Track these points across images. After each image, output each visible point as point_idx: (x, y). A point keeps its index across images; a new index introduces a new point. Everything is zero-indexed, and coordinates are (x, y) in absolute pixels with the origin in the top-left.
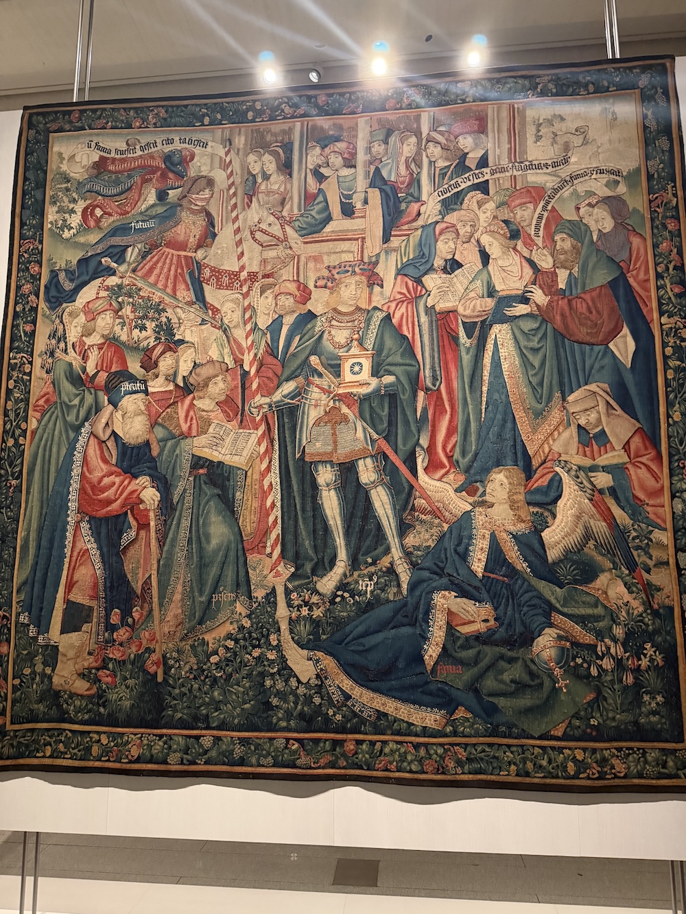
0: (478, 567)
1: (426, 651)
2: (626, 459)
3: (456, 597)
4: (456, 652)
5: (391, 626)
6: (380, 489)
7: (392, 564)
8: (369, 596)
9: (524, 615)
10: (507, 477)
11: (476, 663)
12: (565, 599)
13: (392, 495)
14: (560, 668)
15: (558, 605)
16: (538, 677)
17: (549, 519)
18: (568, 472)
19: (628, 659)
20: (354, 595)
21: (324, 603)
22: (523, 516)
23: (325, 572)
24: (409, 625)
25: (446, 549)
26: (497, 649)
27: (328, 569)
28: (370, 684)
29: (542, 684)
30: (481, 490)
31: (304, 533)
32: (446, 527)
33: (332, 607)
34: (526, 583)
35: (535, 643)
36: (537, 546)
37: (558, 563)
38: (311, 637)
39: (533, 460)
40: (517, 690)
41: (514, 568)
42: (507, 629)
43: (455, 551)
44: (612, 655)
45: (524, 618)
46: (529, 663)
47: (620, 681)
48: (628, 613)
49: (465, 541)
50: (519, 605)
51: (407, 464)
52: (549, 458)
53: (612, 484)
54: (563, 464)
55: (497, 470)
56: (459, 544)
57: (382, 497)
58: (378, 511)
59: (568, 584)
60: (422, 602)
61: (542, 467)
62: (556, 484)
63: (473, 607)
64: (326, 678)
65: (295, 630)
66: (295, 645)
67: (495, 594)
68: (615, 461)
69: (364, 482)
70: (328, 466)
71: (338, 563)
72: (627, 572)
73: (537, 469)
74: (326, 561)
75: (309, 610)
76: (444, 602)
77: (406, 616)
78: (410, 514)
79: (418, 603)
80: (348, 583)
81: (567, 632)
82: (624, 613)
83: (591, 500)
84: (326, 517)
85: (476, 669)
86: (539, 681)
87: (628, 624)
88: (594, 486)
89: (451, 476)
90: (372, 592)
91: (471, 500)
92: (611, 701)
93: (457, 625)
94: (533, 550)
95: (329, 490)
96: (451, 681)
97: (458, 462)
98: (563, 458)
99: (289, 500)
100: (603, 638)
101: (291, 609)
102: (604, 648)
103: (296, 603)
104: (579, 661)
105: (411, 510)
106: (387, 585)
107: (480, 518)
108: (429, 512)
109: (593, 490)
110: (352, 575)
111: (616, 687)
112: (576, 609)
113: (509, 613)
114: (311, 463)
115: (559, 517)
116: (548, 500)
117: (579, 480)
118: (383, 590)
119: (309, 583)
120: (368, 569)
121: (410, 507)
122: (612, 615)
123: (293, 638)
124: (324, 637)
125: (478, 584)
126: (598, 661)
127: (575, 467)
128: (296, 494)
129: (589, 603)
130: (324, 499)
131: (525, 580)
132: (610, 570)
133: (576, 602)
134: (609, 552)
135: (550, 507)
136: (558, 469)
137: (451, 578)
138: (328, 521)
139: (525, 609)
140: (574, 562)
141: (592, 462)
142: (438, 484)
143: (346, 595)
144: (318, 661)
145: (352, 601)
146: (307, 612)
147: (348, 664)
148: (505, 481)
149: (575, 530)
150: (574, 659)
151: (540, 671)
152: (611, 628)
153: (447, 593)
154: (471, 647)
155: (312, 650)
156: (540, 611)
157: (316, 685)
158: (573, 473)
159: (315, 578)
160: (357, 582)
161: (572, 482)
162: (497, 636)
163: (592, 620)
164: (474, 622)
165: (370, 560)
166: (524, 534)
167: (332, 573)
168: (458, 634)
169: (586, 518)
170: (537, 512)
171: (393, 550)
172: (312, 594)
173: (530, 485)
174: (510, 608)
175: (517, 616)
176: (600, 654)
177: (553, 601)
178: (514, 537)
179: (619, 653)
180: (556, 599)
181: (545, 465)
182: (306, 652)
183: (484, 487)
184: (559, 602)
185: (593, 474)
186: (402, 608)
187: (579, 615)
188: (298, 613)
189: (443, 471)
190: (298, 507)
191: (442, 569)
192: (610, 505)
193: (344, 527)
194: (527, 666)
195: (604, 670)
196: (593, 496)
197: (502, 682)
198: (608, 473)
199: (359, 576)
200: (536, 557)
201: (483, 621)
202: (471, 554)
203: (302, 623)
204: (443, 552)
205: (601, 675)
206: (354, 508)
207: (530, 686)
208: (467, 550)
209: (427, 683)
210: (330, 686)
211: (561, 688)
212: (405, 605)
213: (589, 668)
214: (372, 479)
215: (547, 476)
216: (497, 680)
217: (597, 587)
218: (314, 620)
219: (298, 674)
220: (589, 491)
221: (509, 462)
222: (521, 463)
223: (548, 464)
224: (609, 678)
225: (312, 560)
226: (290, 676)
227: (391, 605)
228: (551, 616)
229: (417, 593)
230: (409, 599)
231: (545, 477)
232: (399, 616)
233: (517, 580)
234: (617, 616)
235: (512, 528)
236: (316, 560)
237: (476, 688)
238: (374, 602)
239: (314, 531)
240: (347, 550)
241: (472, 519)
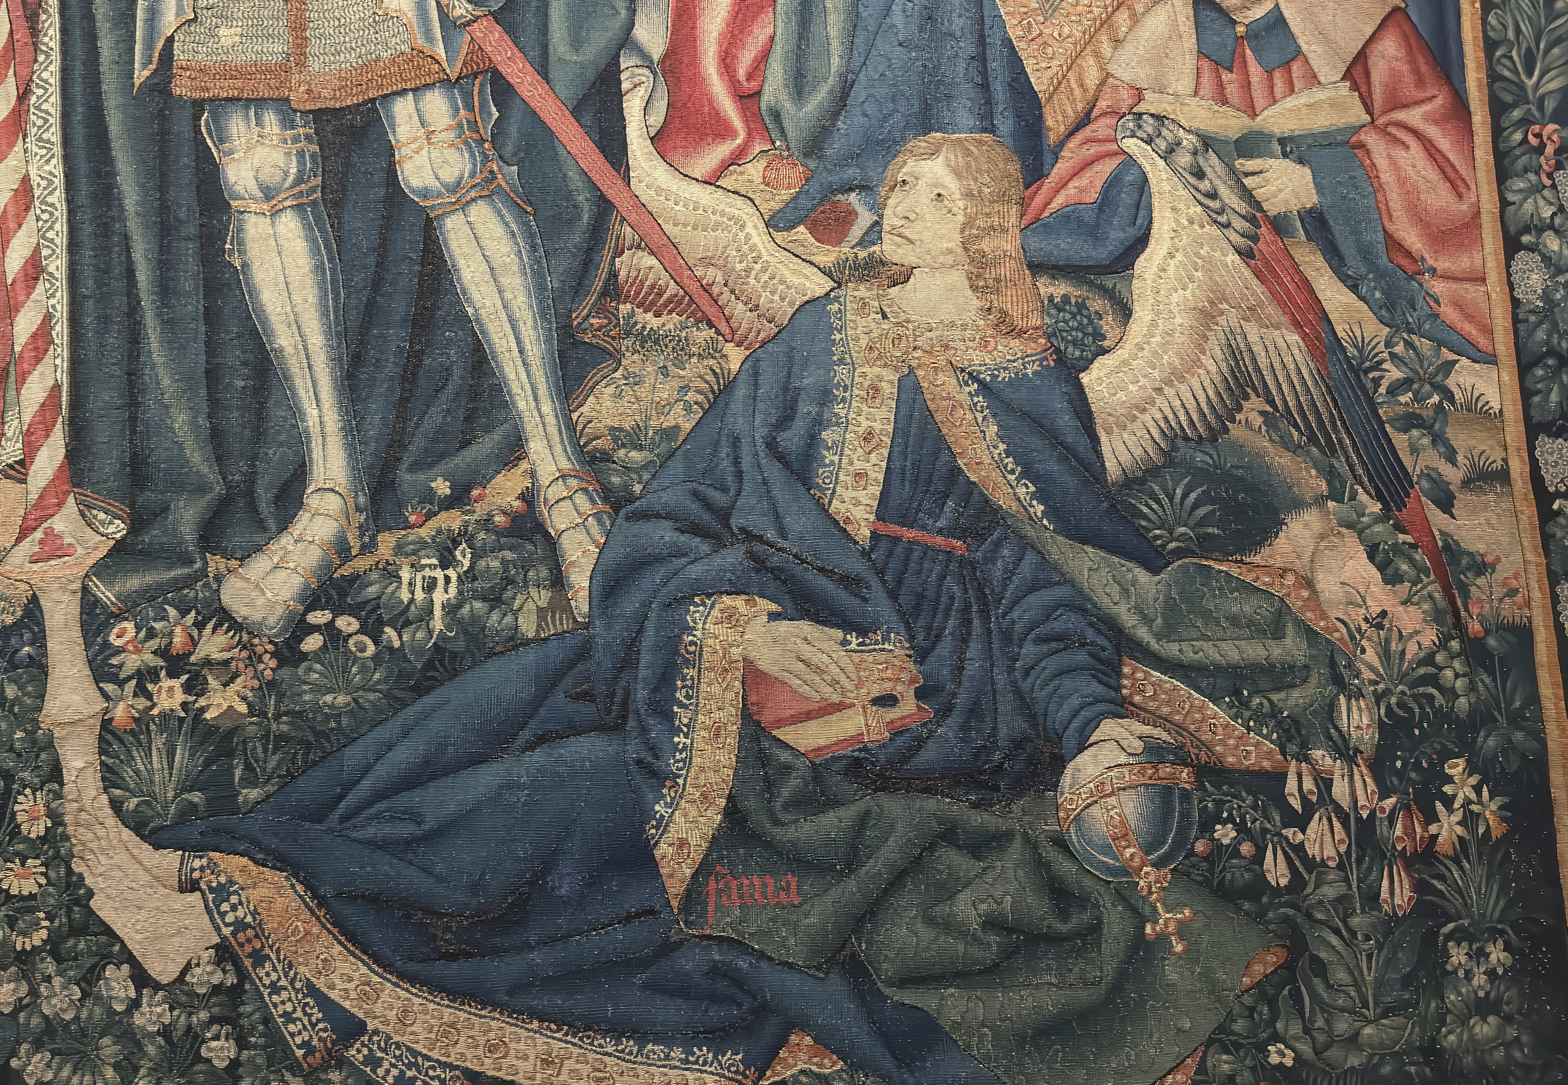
0: (857, 503)
1: (663, 825)
2: (1357, 114)
3: (773, 617)
4: (777, 822)
5: (525, 735)
6: (481, 212)
7: (529, 497)
8: (438, 623)
9: (1027, 674)
10: (957, 173)
11: (852, 863)
12: (1171, 608)
13: (530, 236)
14: (1158, 864)
15: (1143, 634)
16: (1083, 901)
17: (1108, 324)
18: (1168, 155)
19: (1391, 820)
20: (381, 623)
21: (254, 659)
22: (1015, 312)
23: (259, 538)
24: (600, 728)
25: (735, 442)
26: (931, 804)
27: (271, 524)
28: (440, 969)
29: (1096, 928)
30: (865, 218)
31: (166, 382)
32: (735, 357)
33: (286, 673)
34: (1030, 557)
35: (1066, 780)
36: (1066, 421)
37: (1142, 481)
38: (196, 797)
39: (1047, 111)
40: (1009, 953)
41: (987, 501)
42: (965, 728)
43: (771, 445)
44: (1338, 808)
45: (1026, 685)
46: (1050, 853)
47: (1372, 898)
48: (1385, 654)
49: (806, 408)
50: (1007, 637)
51: (588, 118)
52: (1102, 104)
53: (1310, 198)
54: (1149, 124)
55: (921, 143)
56: (785, 420)
57: (491, 247)
58: (476, 296)
59: (1179, 553)
60: (649, 638)
61: (1079, 137)
62: (1126, 198)
63: (840, 654)
64: (259, 958)
65: (128, 774)
66: (127, 833)
67: (921, 597)
68: (1323, 121)
69: (416, 182)
70: (270, 118)
71: (313, 501)
72: (1376, 507)
73: (1061, 145)
74: (264, 495)
75: (188, 688)
76: (732, 636)
77: (587, 696)
78: (600, 309)
79: (632, 645)
80: (354, 579)
81: (1180, 728)
82: (1371, 656)
83: (1246, 254)
84: (265, 322)
85: (851, 885)
86: (1086, 917)
87: (1387, 692)
88: (1258, 205)
89: (755, 170)
90: (451, 609)
91: (827, 256)
92: (1341, 975)
93: (780, 723)
94: (1053, 437)
95: (275, 213)
96: (763, 934)
97: (776, 116)
98: (1151, 104)
99: (104, 250)
100: (1304, 745)
101: (109, 688)
102: (1308, 784)
103: (132, 662)
104: (1225, 834)
105: (604, 294)
106: (511, 581)
107: (861, 322)
108: (674, 304)
109: (1252, 220)
110: (368, 548)
111: (1355, 921)
112: (1207, 646)
113: (972, 668)
114: (198, 106)
115: (1142, 313)
116: (1102, 254)
117: (1205, 185)
118: (495, 599)
119: (190, 581)
120: (433, 523)
121: (598, 284)
122: (1333, 664)
123: (116, 806)
124: (254, 794)
125: (856, 566)
126: (1288, 832)
127: (1189, 140)
128: (134, 226)
129: (1250, 624)
130: (254, 250)
131: (1025, 545)
132: (1320, 501)
133: (1208, 616)
134: (1312, 439)
135: (1109, 281)
136: (1132, 145)
137: (759, 548)
138: (270, 334)
139: (1029, 650)
140: (1200, 476)
141: (1246, 120)
142: (705, 195)
143: (347, 623)
144: (222, 892)
145: (371, 649)
146: (180, 697)
147: (352, 898)
148: (952, 186)
149: (1197, 362)
150: (1207, 828)
151: (1087, 882)
152: (1331, 708)
153: (739, 602)
154: (834, 803)
155: (200, 849)
156: (1081, 657)
157: (217, 989)
158: (1184, 159)
159: (216, 563)
160: (391, 574)
161: (1184, 193)
162: (928, 755)
163: (1263, 682)
164: (840, 707)
165: (442, 487)
166: (1019, 381)
167: (286, 540)
168: (785, 756)
169: (1231, 318)
170: (1066, 299)
171: (536, 446)
172: (200, 625)
173: (1038, 201)
174: (974, 649)
175: (1001, 678)
176: (1296, 803)
177: (1128, 619)
178: (985, 388)
179: (1362, 801)
180: (1138, 610)
181: (1086, 132)
182: (171, 859)
183: (878, 208)
184: (1147, 621)
185: (1251, 165)
186: (572, 665)
187: (1218, 667)
188: (142, 703)
189: (723, 150)
190: (143, 276)
191: (724, 515)
192: (1310, 274)
193: (335, 360)
194: (1041, 864)
195: (1310, 864)
196: (1255, 238)
197: (949, 926)
198: (1301, 161)
199: (399, 549)
200: (1062, 459)
201: (876, 701)
202: (829, 457)
203: (159, 741)
204: (725, 451)
205: (1304, 884)
206: (376, 284)
207: (1053, 939)
208: (813, 441)
209: (667, 948)
210: (275, 989)
211: (1162, 939)
212: (584, 652)
213: (1259, 858)
214: (449, 175)
215: (1098, 167)
216: (930, 921)
217: (1279, 562)
218: (212, 729)
219: (137, 951)
220: (1239, 224)
221: (965, 118)
222: (1005, 124)
223: (1101, 127)
224: (1330, 892)
225: (202, 489)
226: (104, 958)
227: (529, 657)
228: (1120, 675)
229: (629, 605)
230: (599, 627)
231: (1088, 174)
232: (559, 697)
233: (998, 545)
234: (1349, 666)
235: (976, 358)
236: (219, 489)
237: (853, 956)
238: (460, 645)
239: (213, 375)
240: (351, 449)
241: (831, 329)
